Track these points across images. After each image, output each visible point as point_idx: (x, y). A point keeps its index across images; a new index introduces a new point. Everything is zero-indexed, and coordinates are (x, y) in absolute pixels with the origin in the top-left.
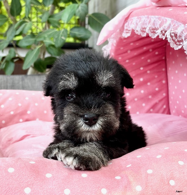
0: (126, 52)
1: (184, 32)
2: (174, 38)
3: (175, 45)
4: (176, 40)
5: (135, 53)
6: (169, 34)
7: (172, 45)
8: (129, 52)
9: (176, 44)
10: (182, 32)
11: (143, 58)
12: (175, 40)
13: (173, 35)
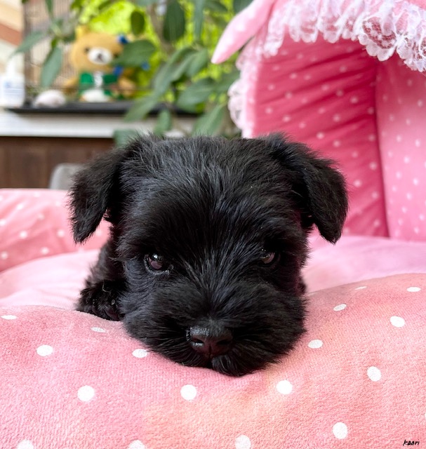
0: (282, 96)
1: (393, 15)
2: (373, 33)
3: (379, 49)
4: (380, 37)
5: (304, 99)
6: (361, 25)
7: (372, 51)
8: (289, 96)
9: (381, 45)
10: (390, 15)
11: (322, 110)
12: (377, 37)
13: (369, 25)
